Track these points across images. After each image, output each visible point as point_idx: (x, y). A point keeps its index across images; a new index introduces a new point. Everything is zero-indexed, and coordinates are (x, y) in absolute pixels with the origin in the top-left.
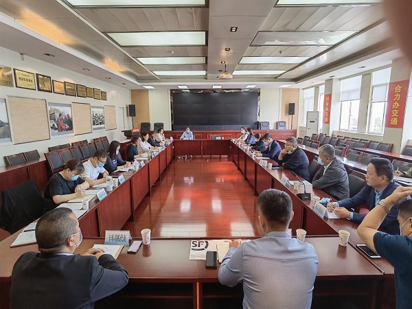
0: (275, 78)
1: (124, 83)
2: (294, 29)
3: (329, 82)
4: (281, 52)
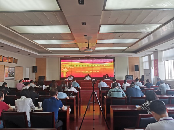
0: (123, 51)
1: (30, 54)
2: (122, 23)
3: (156, 52)
4: (119, 36)
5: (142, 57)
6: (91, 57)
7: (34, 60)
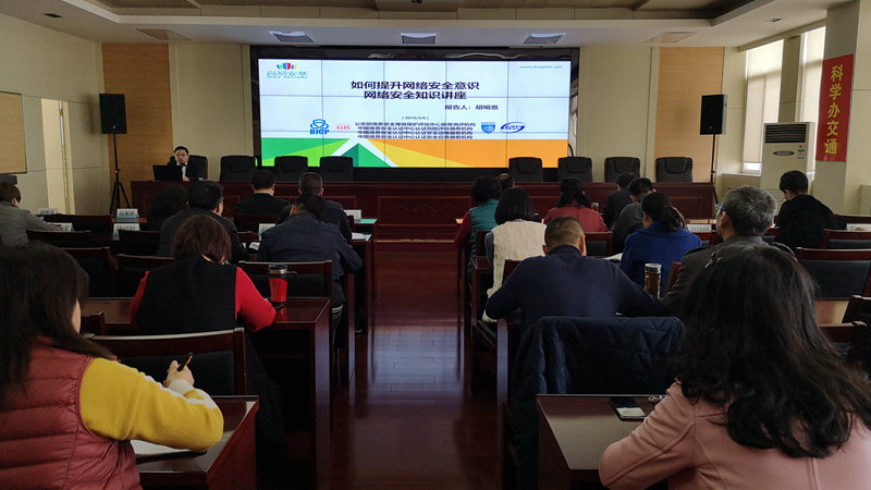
0: (634, 7)
5: (740, 49)
6: (437, 44)
7: (94, 54)
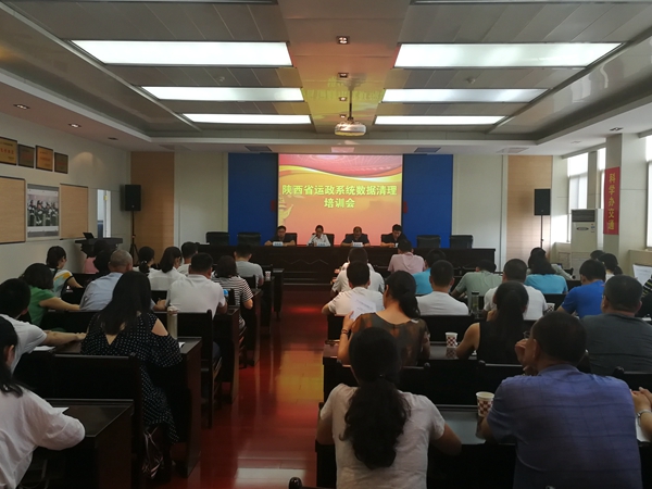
0: (485, 132)
1: (115, 137)
3: (614, 142)
4: (469, 80)
5: (563, 157)
